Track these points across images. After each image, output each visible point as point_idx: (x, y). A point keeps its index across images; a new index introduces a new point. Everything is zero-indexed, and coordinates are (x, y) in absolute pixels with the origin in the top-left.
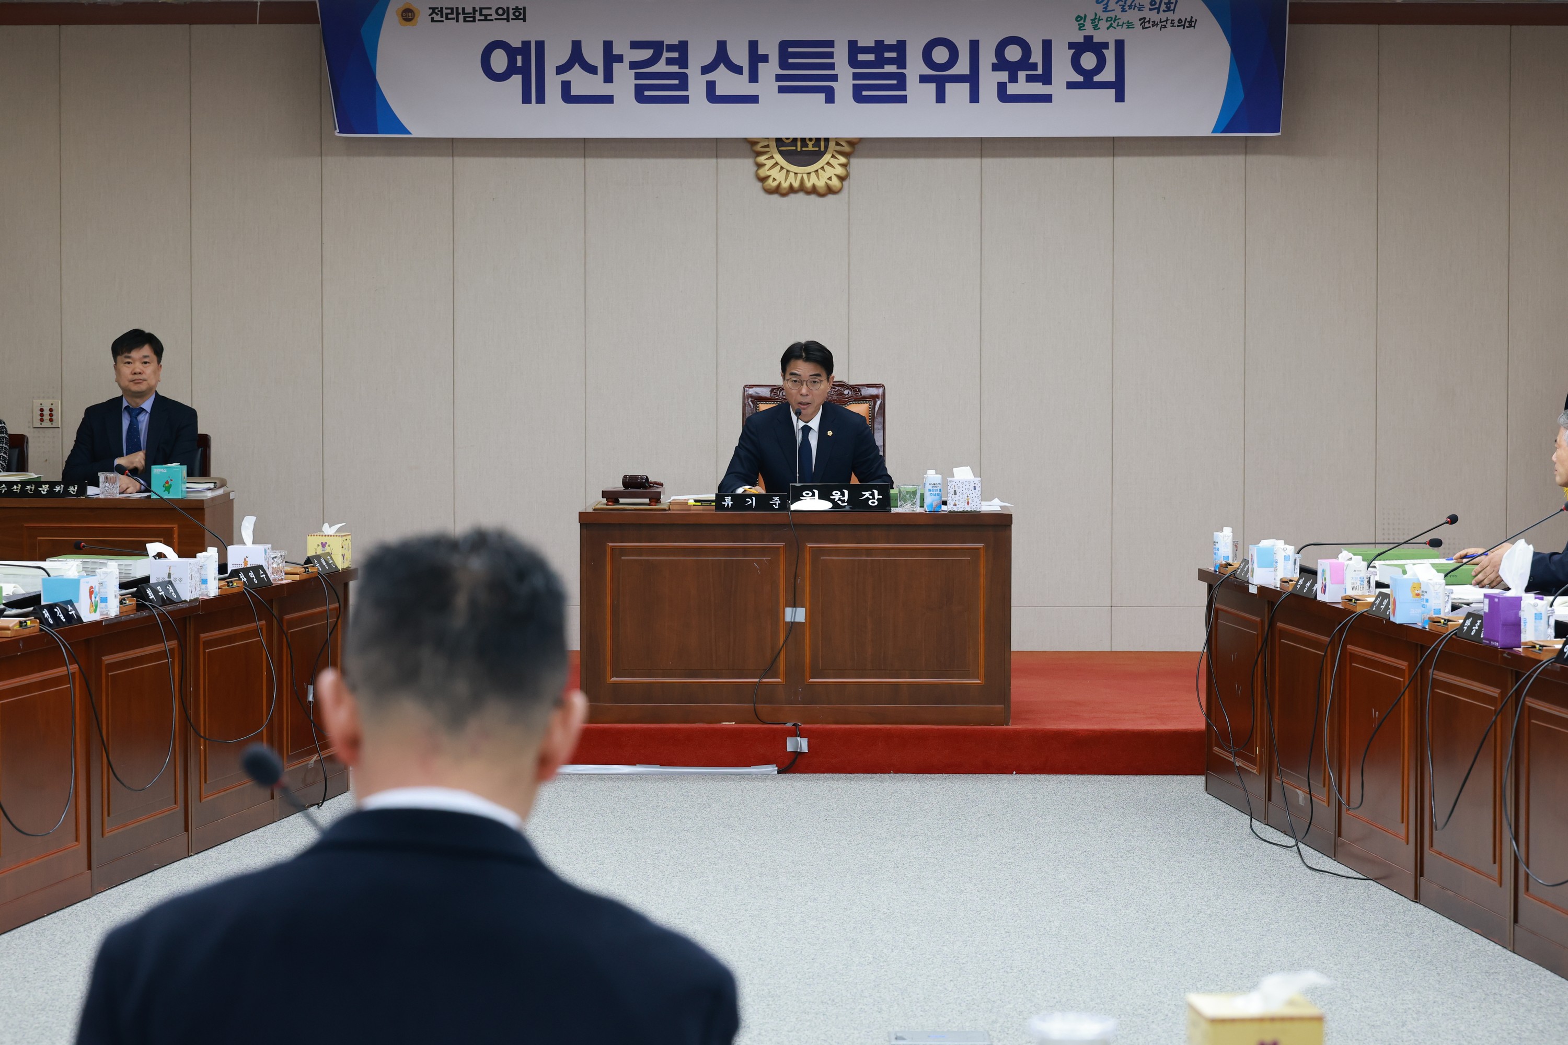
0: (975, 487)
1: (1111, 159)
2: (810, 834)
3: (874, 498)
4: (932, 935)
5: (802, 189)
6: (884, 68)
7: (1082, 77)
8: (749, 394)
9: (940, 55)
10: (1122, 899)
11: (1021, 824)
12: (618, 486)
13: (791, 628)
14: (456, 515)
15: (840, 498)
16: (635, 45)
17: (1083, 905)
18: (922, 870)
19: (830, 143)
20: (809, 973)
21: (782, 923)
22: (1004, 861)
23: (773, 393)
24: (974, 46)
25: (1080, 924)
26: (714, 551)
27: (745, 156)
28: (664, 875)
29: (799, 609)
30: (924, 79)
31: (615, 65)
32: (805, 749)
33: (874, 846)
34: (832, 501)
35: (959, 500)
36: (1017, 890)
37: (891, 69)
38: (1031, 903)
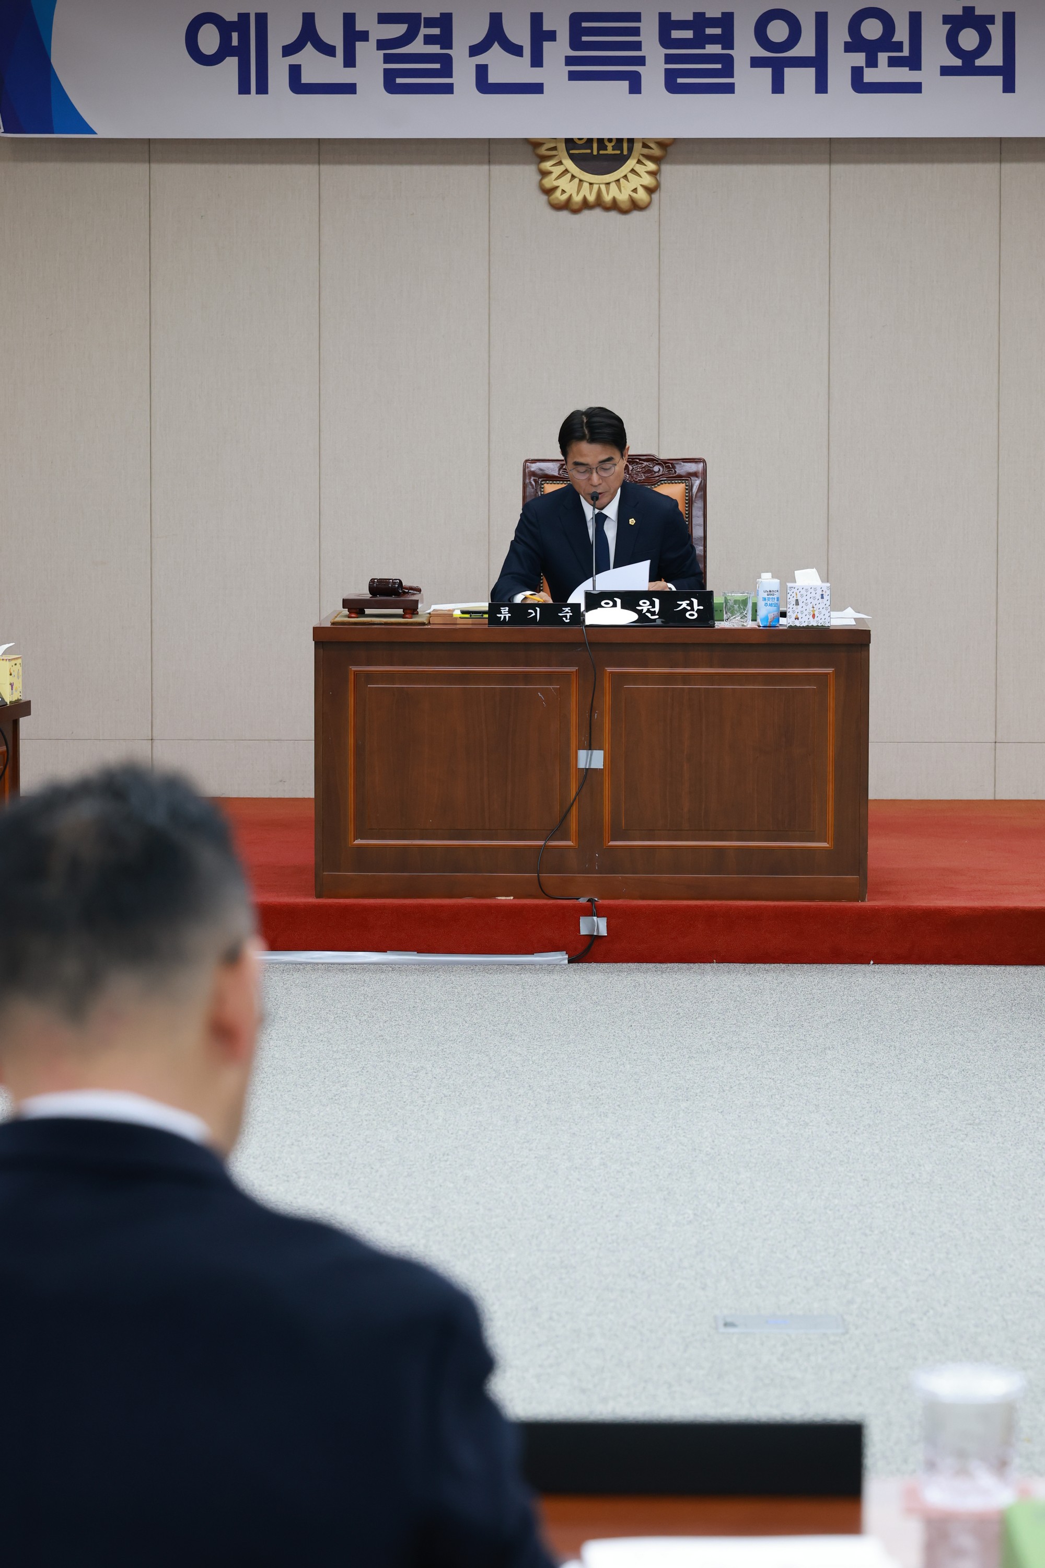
0: (822, 595)
1: (997, 165)
2: (611, 1045)
3: (692, 609)
4: (769, 1184)
5: (599, 203)
6: (705, 49)
7: (961, 61)
8: (531, 471)
9: (778, 31)
10: (1011, 1134)
11: (881, 1032)
12: (363, 592)
13: (585, 777)
14: (153, 624)
15: (648, 609)
16: (384, 18)
17: (962, 1143)
18: (755, 1095)
19: (635, 145)
20: (612, 1235)
21: (576, 1168)
22: (860, 1083)
23: (562, 470)
24: (822, 20)
25: (958, 1169)
26: (487, 677)
27: (525, 162)
28: (425, 1102)
29: (595, 752)
30: (756, 62)
31: (359, 45)
32: (603, 931)
33: (693, 1062)
34: (639, 612)
35: (802, 612)
36: (877, 1122)
37: (714, 49)
38: (896, 1140)
